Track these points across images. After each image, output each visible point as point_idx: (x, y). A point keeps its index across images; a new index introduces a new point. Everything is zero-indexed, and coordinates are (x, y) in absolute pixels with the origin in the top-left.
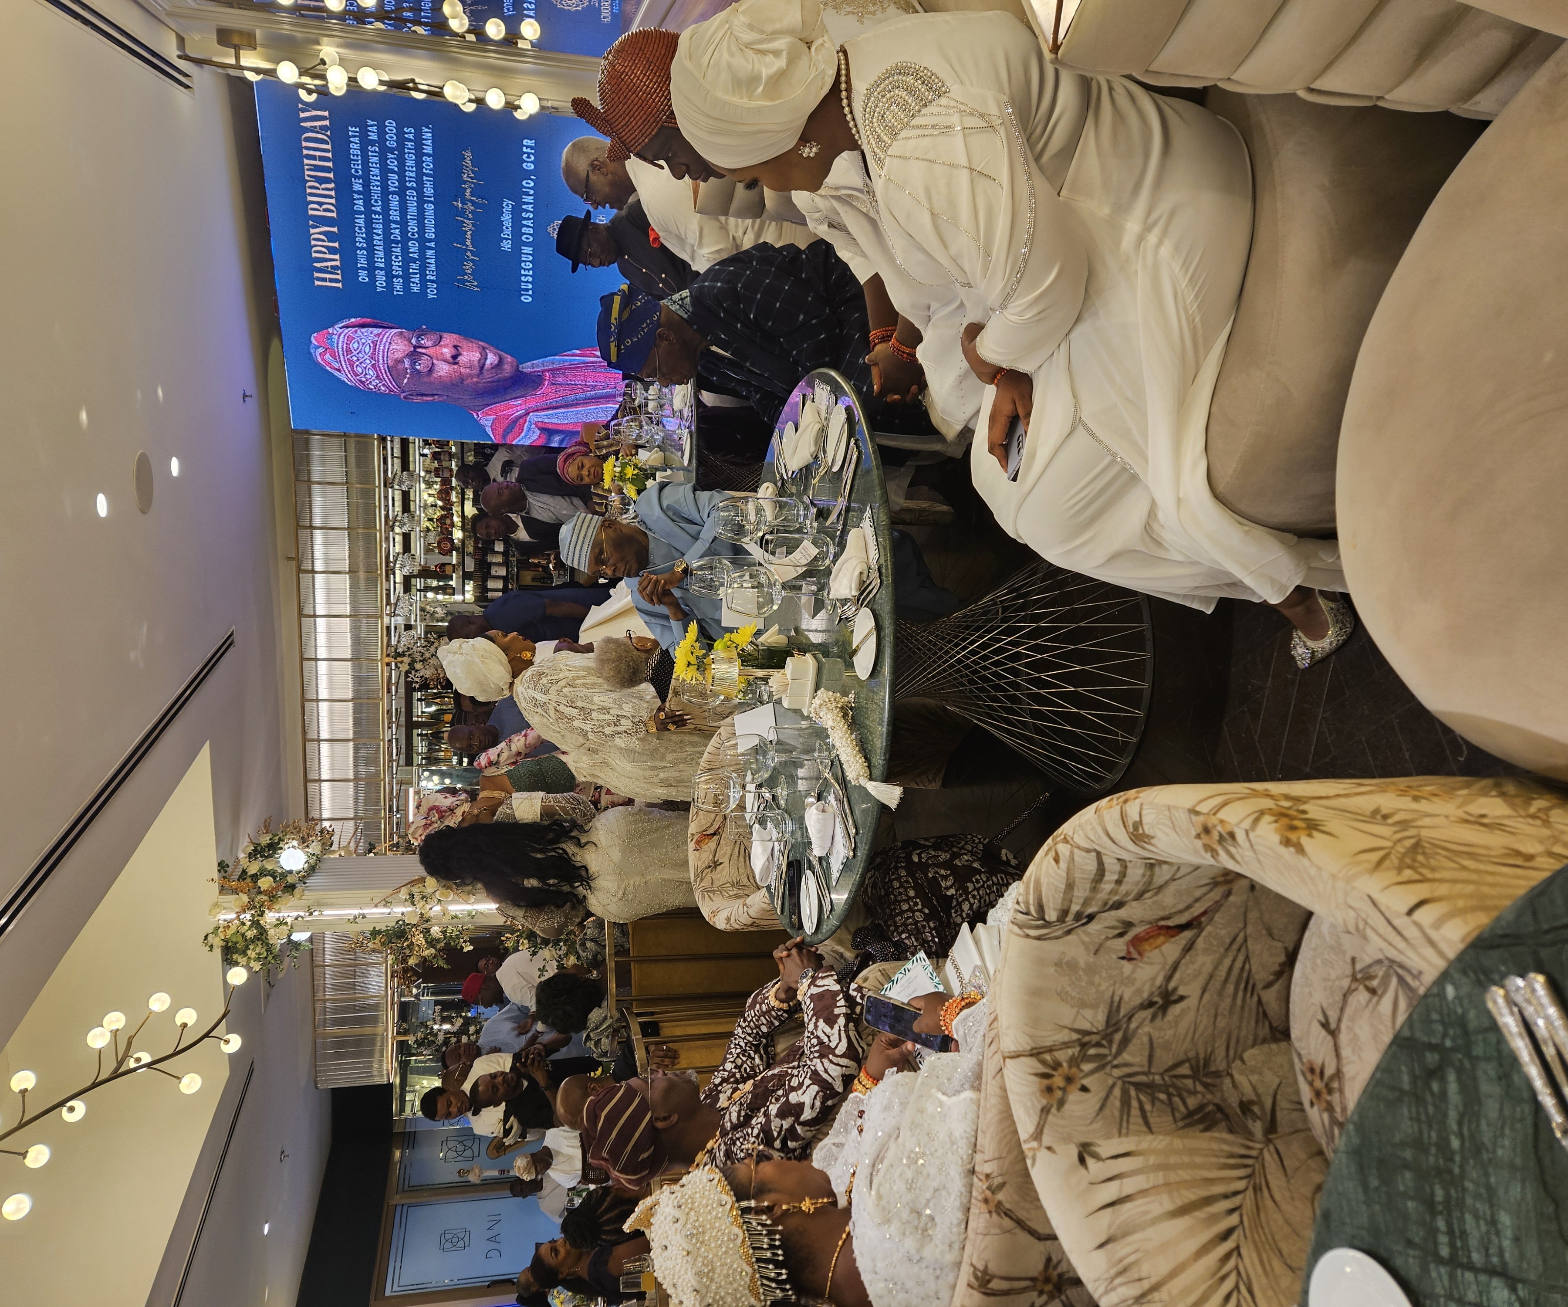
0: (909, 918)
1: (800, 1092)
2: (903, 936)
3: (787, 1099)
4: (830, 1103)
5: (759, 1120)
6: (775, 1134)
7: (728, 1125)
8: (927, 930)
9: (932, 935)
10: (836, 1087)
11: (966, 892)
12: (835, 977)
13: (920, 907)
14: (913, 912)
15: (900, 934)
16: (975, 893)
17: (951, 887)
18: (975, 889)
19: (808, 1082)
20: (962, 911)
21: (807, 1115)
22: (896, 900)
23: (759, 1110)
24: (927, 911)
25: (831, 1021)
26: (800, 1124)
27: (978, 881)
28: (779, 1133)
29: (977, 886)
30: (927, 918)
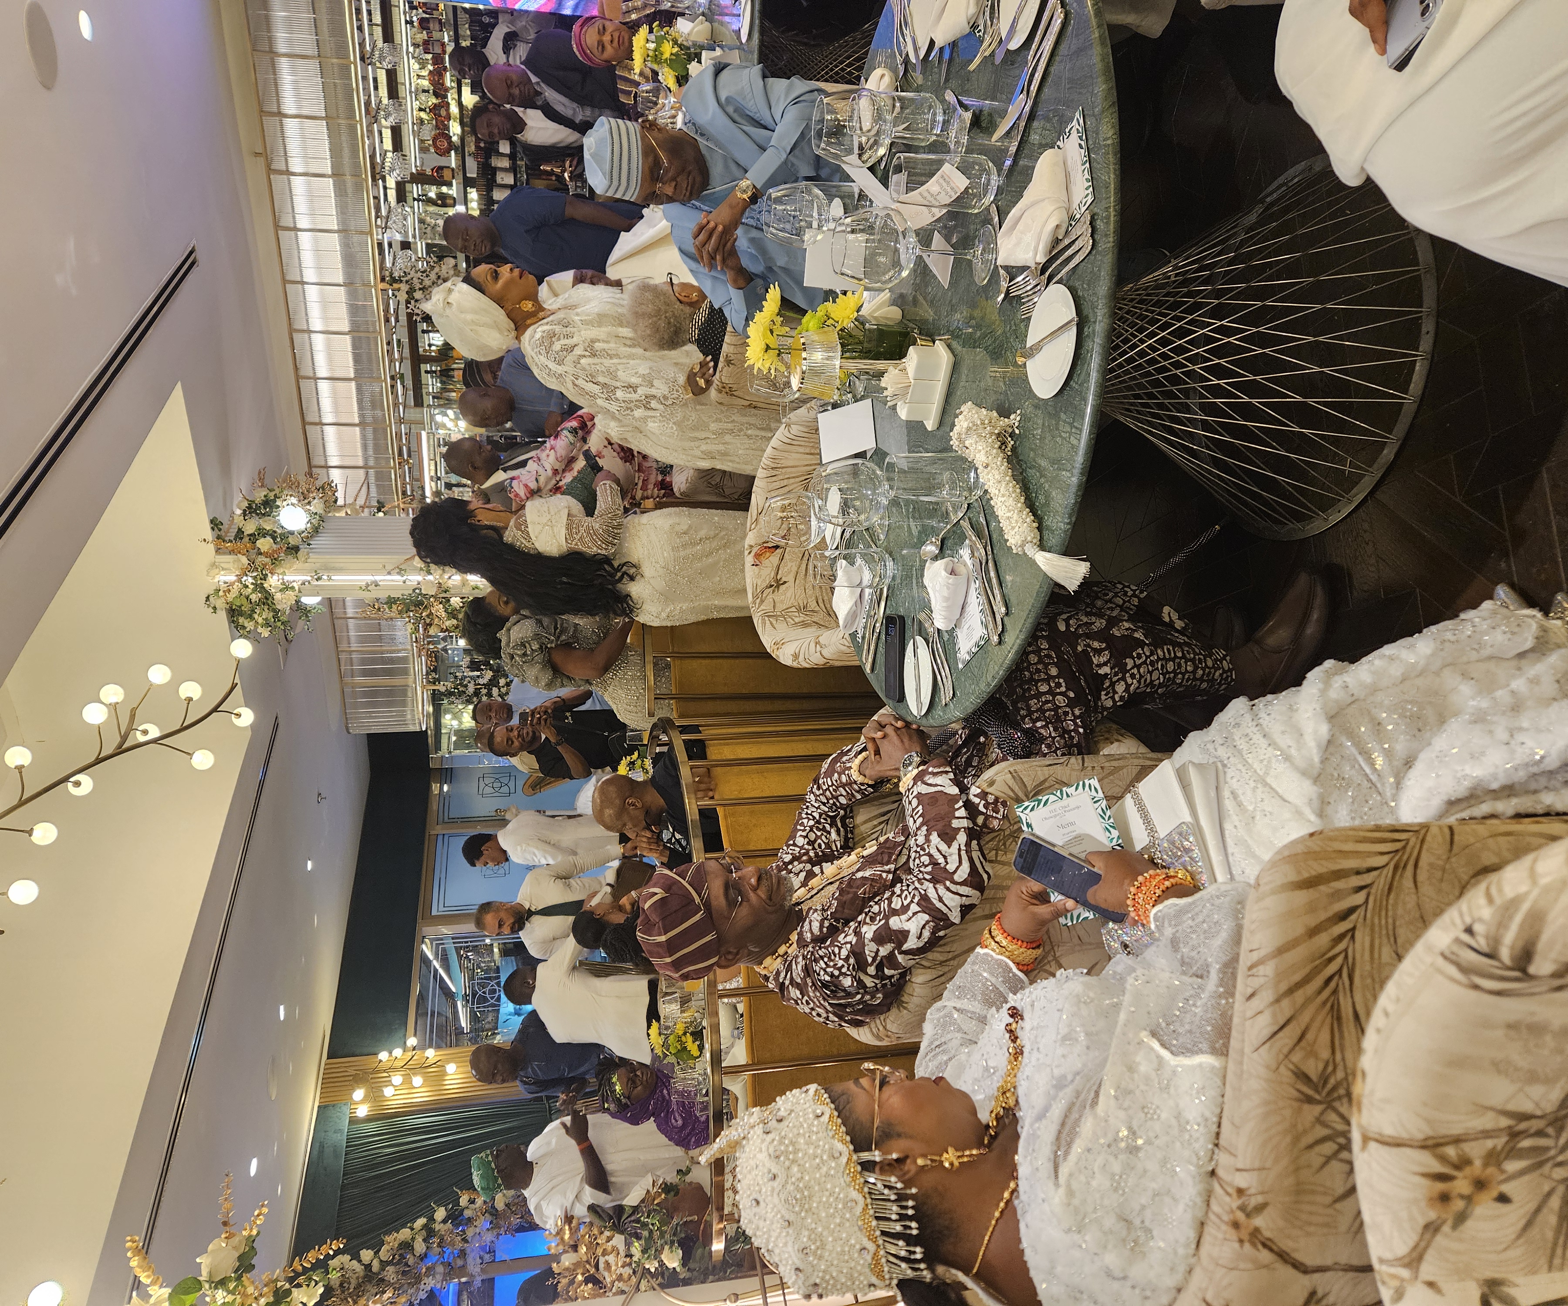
0: (1047, 702)
1: (904, 917)
2: (1039, 724)
3: (887, 923)
4: (941, 933)
5: (848, 939)
6: (870, 960)
7: (808, 936)
8: (1070, 717)
9: (1075, 724)
10: (952, 919)
11: (1123, 670)
12: (951, 776)
13: (1063, 689)
14: (1054, 695)
15: (1034, 721)
16: (1135, 671)
17: (1105, 664)
18: (1135, 666)
19: (914, 908)
20: (1115, 692)
21: (911, 943)
22: (1031, 679)
23: (846, 923)
24: (1072, 695)
25: (948, 837)
26: (902, 953)
27: (1139, 656)
28: (874, 959)
29: (1138, 662)
30: (1072, 704)
